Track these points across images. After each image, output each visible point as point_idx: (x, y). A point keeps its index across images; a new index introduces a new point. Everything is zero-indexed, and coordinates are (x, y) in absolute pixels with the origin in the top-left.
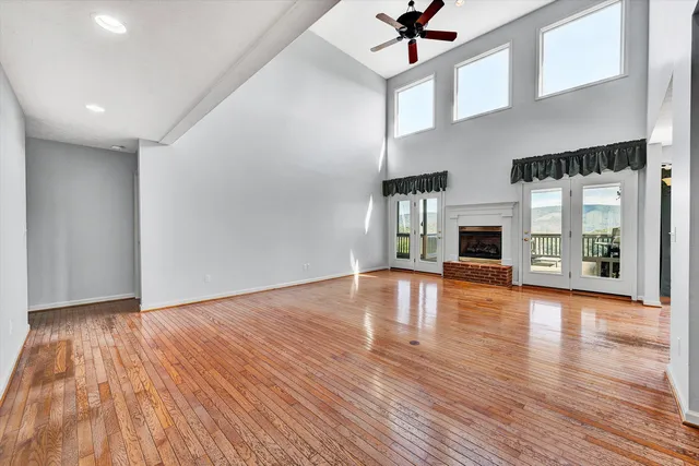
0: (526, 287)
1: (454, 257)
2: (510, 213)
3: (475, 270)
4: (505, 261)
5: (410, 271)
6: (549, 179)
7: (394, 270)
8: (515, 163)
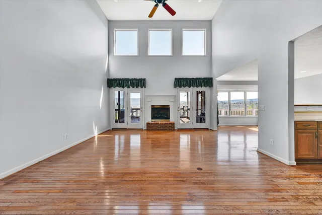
0: (179, 130)
1: (150, 120)
2: (173, 100)
3: (162, 125)
4: (172, 120)
5: (125, 129)
6: (187, 87)
7: (114, 130)
8: (176, 79)
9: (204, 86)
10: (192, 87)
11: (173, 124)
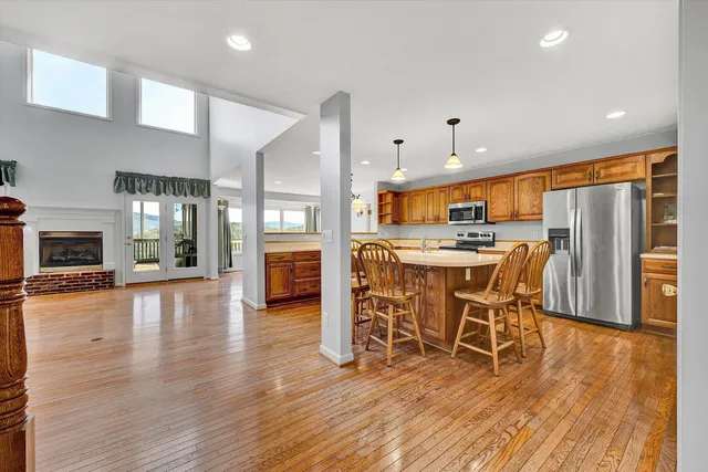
0: (129, 286)
2: (111, 220)
3: (73, 278)
4: (107, 265)
6: (151, 194)
8: (119, 174)
9: (192, 194)
10: (163, 194)
11: (111, 274)
